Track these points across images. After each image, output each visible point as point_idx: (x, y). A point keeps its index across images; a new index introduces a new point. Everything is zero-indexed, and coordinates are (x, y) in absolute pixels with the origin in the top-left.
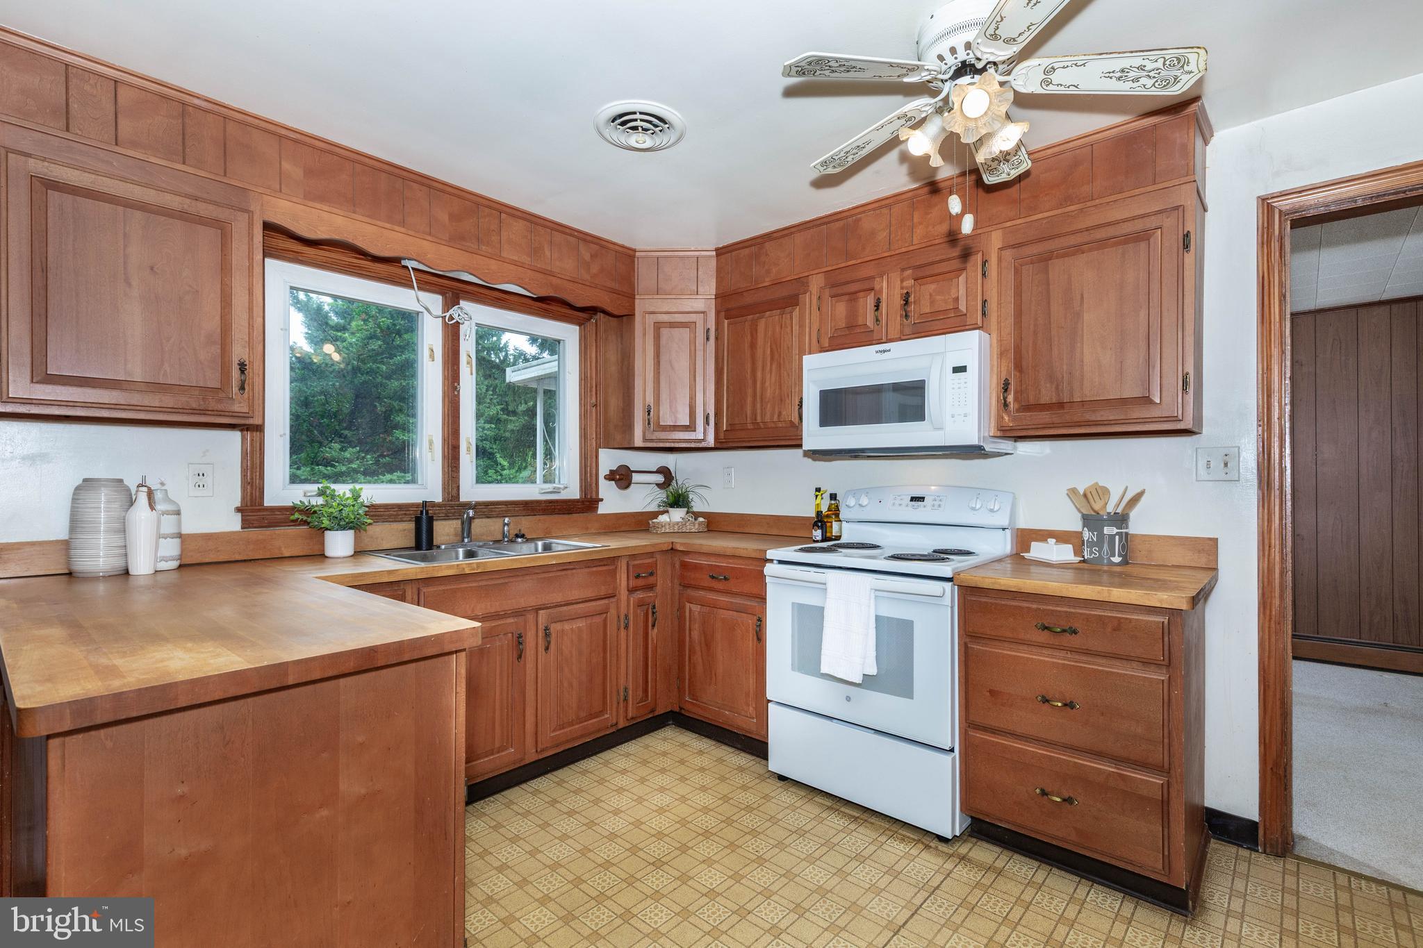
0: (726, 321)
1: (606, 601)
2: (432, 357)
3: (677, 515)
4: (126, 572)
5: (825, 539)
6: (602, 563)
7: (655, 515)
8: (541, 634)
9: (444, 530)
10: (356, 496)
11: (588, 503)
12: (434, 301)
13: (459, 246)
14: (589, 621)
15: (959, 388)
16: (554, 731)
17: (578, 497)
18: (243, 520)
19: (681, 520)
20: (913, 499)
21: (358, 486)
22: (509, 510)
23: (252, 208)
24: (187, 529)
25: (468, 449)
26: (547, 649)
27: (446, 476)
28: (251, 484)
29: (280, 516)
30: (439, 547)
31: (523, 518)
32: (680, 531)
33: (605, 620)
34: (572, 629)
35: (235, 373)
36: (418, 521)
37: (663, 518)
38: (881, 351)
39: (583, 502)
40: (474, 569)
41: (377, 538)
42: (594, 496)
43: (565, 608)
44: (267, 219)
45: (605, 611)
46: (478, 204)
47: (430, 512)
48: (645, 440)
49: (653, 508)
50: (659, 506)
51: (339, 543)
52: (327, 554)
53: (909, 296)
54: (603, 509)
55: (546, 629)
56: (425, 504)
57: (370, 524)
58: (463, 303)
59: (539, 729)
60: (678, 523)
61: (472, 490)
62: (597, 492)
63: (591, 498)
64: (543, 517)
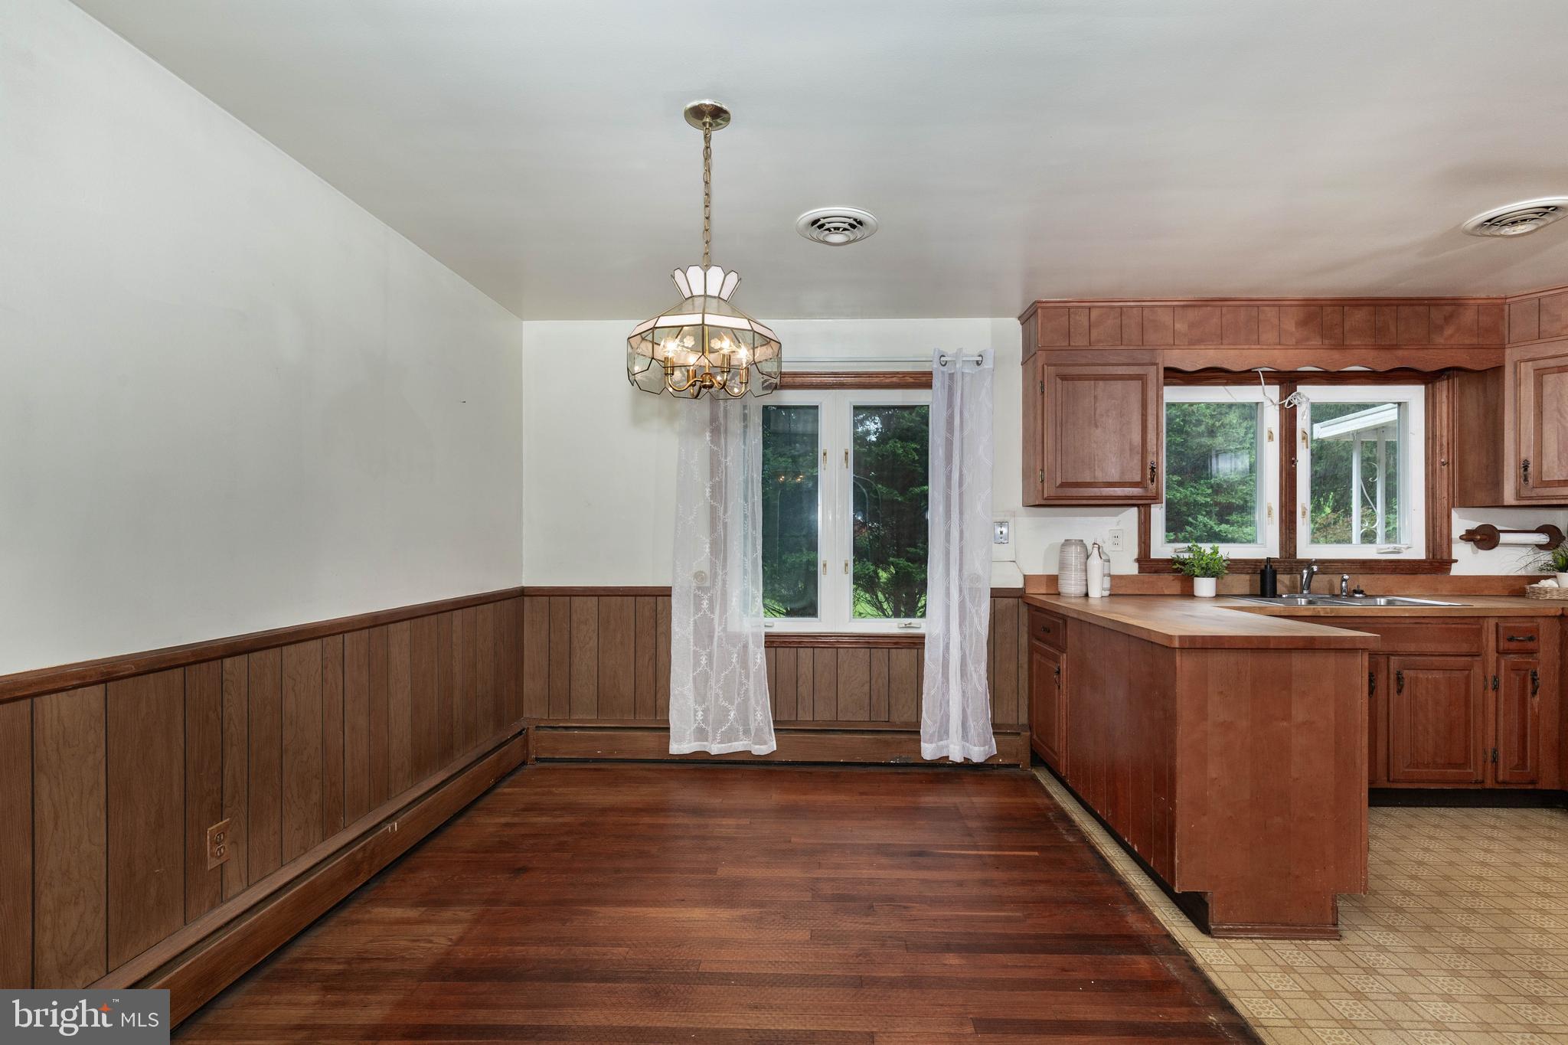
1: (1469, 659)
2: (1271, 438)
4: (1087, 595)
6: (1462, 621)
7: (1535, 579)
8: (1393, 677)
9: (1283, 580)
10: (1216, 552)
11: (1437, 563)
12: (1274, 391)
13: (1303, 347)
14: (1448, 674)
16: (1408, 767)
17: (1424, 558)
18: (1139, 567)
21: (1216, 545)
22: (1345, 568)
23: (1157, 362)
24: (1114, 572)
25: (1304, 514)
26: (1399, 691)
27: (1284, 536)
28: (1144, 543)
29: (1161, 566)
30: (1281, 596)
31: (1360, 576)
33: (1468, 677)
34: (1427, 679)
35: (1149, 471)
36: (1263, 573)
37: (1548, 583)
39: (1431, 563)
40: (1327, 613)
41: (1229, 586)
42: (1445, 557)
43: (1418, 658)
44: (1166, 366)
45: (1467, 668)
46: (1322, 306)
47: (1272, 566)
48: (1519, 497)
49: (1532, 572)
50: (1542, 570)
51: (1205, 586)
52: (1196, 594)
54: (1456, 570)
55: (1399, 673)
56: (1269, 559)
57: (1226, 574)
58: (1300, 388)
59: (1391, 760)
61: (1309, 549)
62: (1450, 553)
63: (1441, 559)
64: (1384, 576)
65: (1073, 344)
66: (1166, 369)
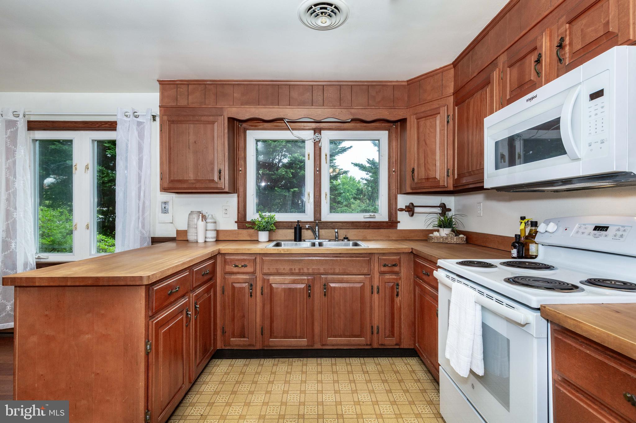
0: (457, 107)
1: (362, 277)
2: (309, 158)
3: (445, 232)
5: (519, 257)
6: (361, 256)
7: (432, 231)
8: (322, 287)
9: (306, 233)
11: (392, 223)
15: (596, 114)
16: (330, 337)
17: (388, 220)
18: (238, 226)
19: (445, 235)
20: (597, 228)
22: (344, 226)
23: (223, 113)
24: (219, 228)
25: (326, 197)
26: (325, 295)
27: (315, 210)
28: (241, 213)
29: (250, 225)
32: (444, 242)
33: (362, 287)
34: (340, 288)
35: (218, 174)
36: (295, 229)
37: (436, 234)
38: (530, 99)
42: (394, 220)
44: (229, 116)
45: (362, 282)
46: (313, 85)
47: (300, 225)
48: (412, 189)
49: (431, 228)
50: (433, 226)
51: (263, 236)
52: (259, 240)
53: (563, 41)
54: (400, 227)
55: (325, 285)
56: (298, 222)
57: (275, 229)
58: (324, 132)
60: (443, 237)
61: (327, 216)
62: (396, 218)
63: (393, 221)
64: (363, 230)
65: (179, 104)
66: (230, 119)
